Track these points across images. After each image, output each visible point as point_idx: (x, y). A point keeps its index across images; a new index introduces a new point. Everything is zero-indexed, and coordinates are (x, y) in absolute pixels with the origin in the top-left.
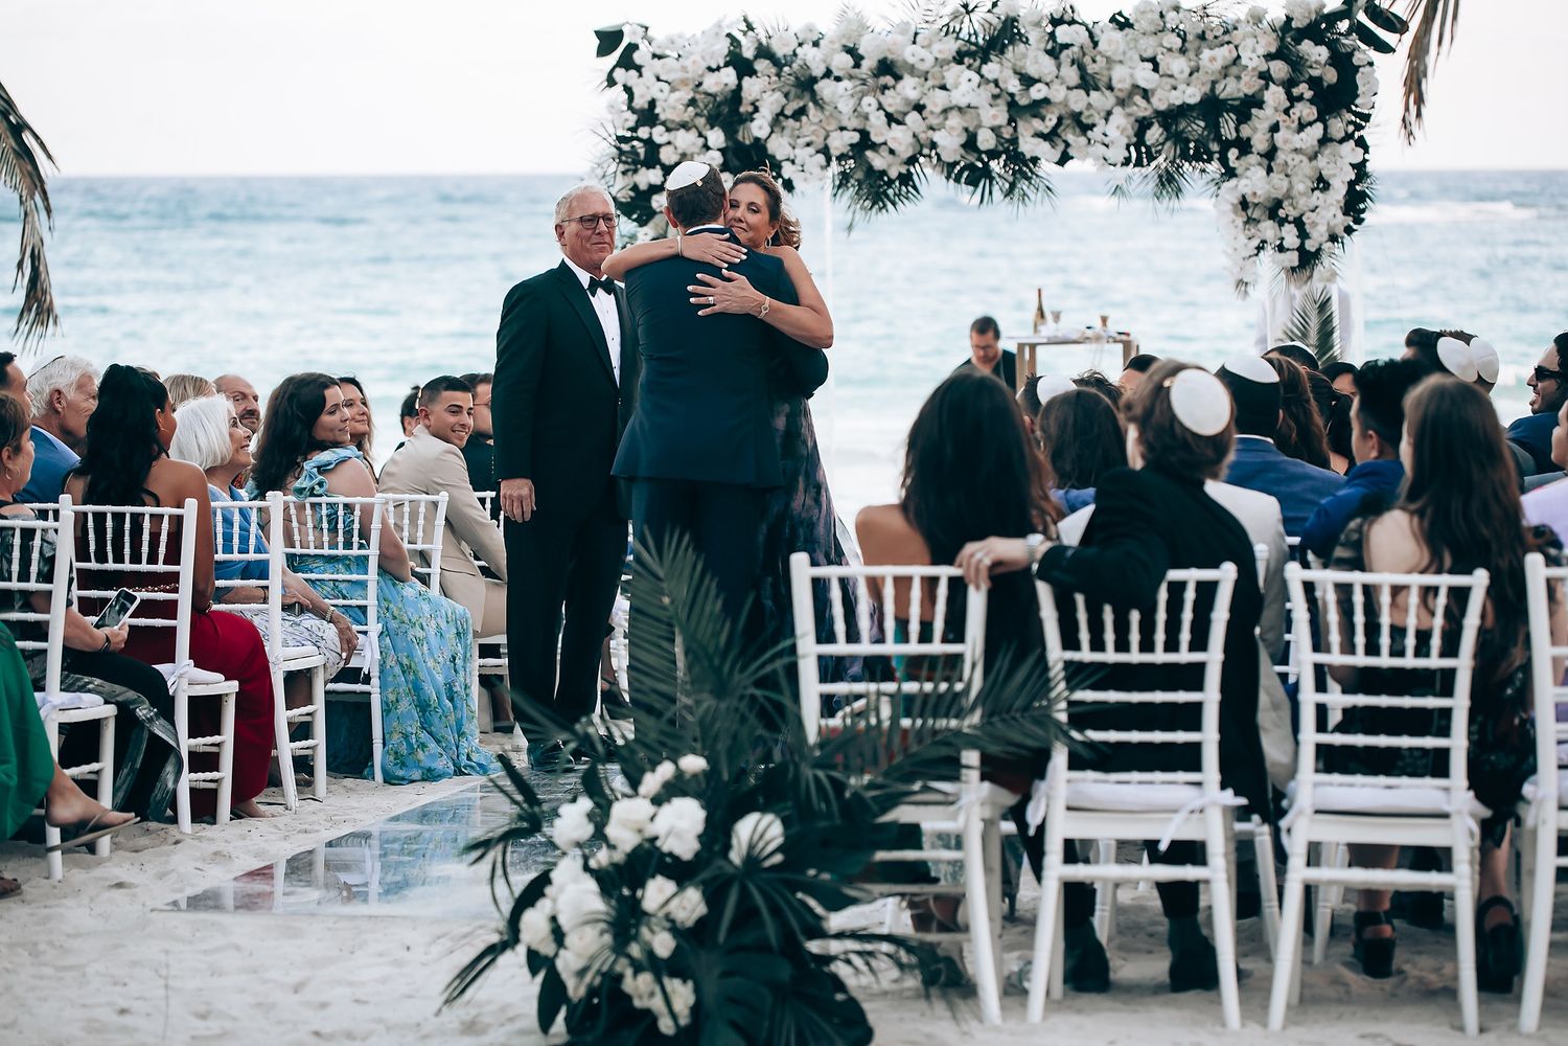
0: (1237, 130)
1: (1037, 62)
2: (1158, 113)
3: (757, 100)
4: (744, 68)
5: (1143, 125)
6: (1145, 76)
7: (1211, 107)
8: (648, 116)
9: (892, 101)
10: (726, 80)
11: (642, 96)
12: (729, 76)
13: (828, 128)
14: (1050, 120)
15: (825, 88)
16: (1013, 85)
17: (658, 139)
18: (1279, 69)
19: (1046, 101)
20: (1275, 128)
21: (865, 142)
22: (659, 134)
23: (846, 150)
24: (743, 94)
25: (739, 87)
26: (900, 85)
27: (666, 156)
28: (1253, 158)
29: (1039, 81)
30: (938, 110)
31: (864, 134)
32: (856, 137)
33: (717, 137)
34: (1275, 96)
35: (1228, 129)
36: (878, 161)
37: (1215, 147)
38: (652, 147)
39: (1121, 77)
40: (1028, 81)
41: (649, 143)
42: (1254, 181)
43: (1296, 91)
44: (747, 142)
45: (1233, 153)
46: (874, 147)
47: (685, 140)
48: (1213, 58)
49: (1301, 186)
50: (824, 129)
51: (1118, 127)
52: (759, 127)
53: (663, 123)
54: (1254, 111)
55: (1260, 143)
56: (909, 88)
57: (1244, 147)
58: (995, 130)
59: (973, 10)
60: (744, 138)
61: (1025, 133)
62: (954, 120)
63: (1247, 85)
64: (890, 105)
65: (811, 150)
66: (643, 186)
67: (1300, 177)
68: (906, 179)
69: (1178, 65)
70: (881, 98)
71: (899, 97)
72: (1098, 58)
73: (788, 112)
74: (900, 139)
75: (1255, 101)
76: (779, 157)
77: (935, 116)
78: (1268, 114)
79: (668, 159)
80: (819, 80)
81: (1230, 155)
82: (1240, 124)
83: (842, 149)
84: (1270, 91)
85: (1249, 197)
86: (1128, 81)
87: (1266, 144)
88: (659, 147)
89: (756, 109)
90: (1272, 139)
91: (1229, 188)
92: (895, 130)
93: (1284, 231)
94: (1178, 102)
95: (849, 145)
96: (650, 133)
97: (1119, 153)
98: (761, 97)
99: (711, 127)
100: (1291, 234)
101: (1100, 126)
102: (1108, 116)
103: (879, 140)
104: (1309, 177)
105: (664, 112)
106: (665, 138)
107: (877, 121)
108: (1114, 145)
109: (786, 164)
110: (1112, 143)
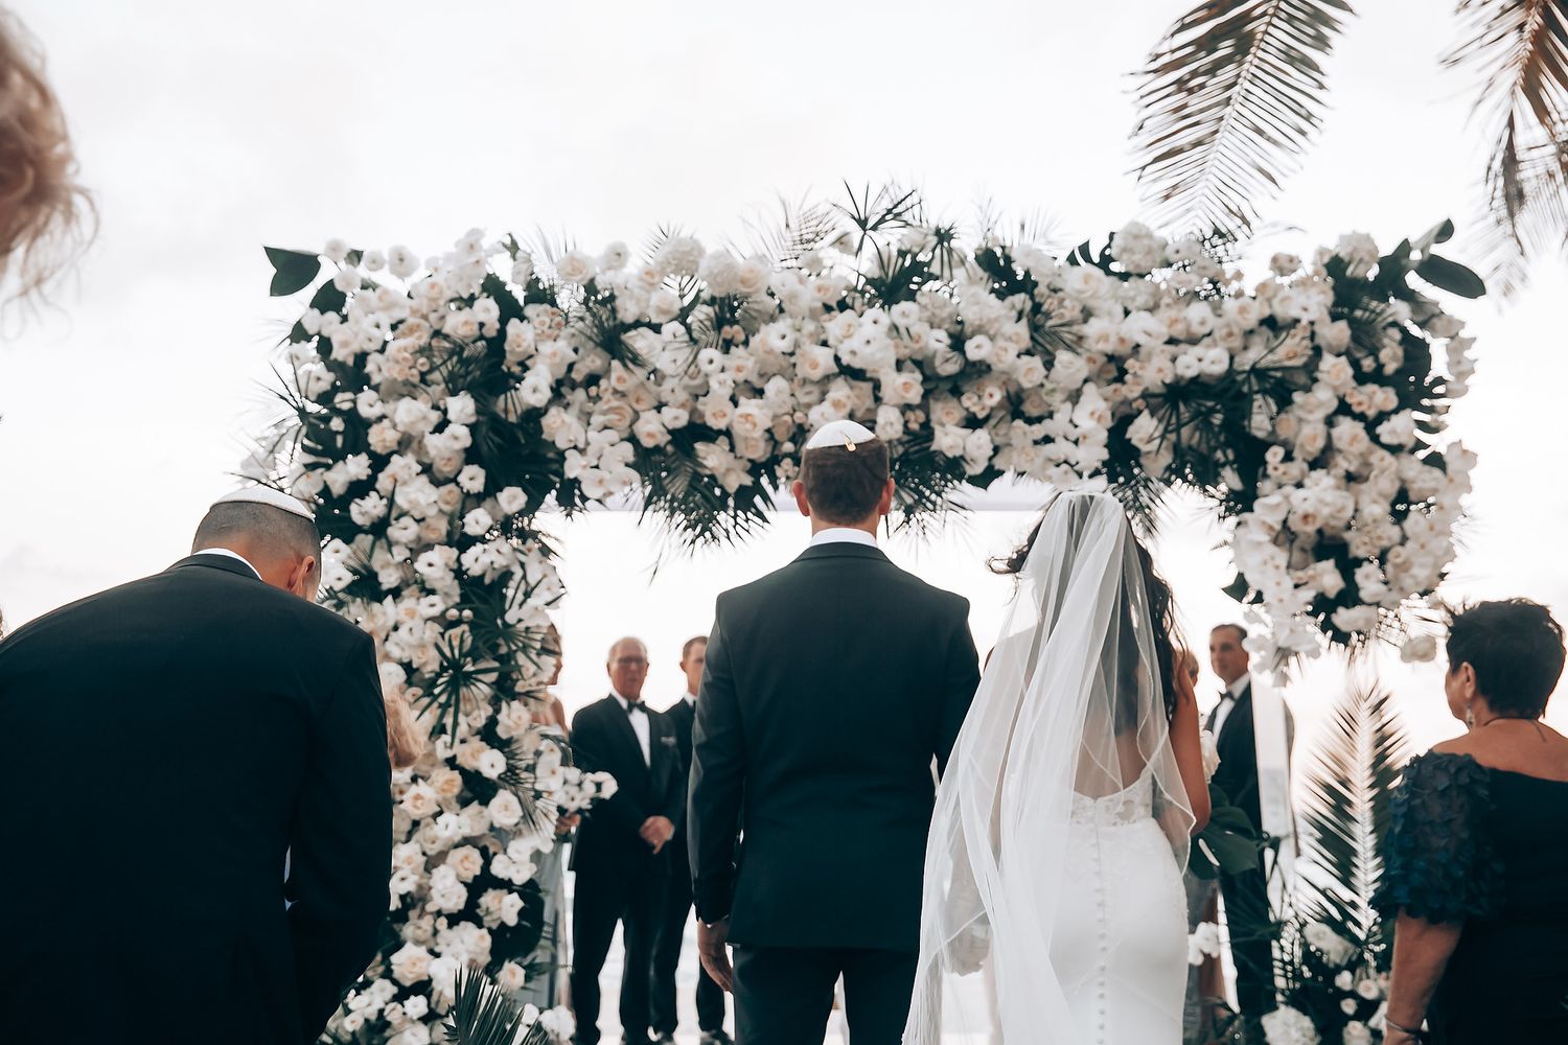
0: (1273, 423)
3: (531, 357)
4: (509, 308)
5: (1128, 412)
6: (1143, 327)
8: (354, 375)
10: (482, 317)
11: (345, 344)
12: (487, 310)
13: (637, 407)
14: (991, 396)
15: (640, 341)
16: (936, 341)
17: (365, 411)
18: (1340, 331)
19: (986, 365)
20: (1330, 422)
22: (367, 404)
23: (663, 439)
24: (507, 347)
25: (502, 332)
26: (754, 341)
27: (379, 438)
28: (1296, 468)
29: (978, 332)
31: (696, 415)
32: (680, 418)
33: (462, 407)
34: (1334, 370)
35: (1260, 422)
36: (712, 457)
38: (358, 428)
39: (1102, 333)
40: (960, 333)
41: (352, 416)
43: (1365, 366)
44: (512, 418)
45: (1274, 455)
46: (709, 435)
47: (411, 413)
49: (1376, 509)
50: (631, 407)
51: (1092, 414)
52: (534, 389)
53: (376, 388)
54: (1298, 397)
55: (1311, 441)
56: (773, 337)
58: (906, 408)
59: (874, 228)
60: (506, 411)
61: (945, 419)
62: (840, 390)
64: (739, 369)
65: (613, 435)
66: (338, 489)
67: (1374, 495)
68: (745, 496)
71: (753, 359)
72: (1067, 303)
73: (577, 376)
74: (753, 419)
75: (1302, 379)
76: (561, 444)
77: (808, 388)
78: (1322, 398)
79: (380, 444)
80: (627, 328)
81: (1269, 456)
82: (1278, 413)
83: (659, 436)
84: (1328, 362)
85: (1295, 524)
86: (1113, 339)
87: (1320, 443)
88: (367, 424)
89: (526, 368)
90: (1329, 437)
91: (1270, 506)
92: (748, 405)
93: (1360, 575)
94: (1190, 373)
95: (670, 432)
96: (354, 402)
97: (1095, 453)
98: (537, 350)
99: (454, 393)
100: (1373, 579)
101: (1063, 413)
102: (1075, 397)
103: (718, 424)
104: (1385, 497)
105: (380, 370)
106: (378, 410)
107: (721, 388)
108: (1087, 441)
109: (571, 456)
110: (1085, 437)
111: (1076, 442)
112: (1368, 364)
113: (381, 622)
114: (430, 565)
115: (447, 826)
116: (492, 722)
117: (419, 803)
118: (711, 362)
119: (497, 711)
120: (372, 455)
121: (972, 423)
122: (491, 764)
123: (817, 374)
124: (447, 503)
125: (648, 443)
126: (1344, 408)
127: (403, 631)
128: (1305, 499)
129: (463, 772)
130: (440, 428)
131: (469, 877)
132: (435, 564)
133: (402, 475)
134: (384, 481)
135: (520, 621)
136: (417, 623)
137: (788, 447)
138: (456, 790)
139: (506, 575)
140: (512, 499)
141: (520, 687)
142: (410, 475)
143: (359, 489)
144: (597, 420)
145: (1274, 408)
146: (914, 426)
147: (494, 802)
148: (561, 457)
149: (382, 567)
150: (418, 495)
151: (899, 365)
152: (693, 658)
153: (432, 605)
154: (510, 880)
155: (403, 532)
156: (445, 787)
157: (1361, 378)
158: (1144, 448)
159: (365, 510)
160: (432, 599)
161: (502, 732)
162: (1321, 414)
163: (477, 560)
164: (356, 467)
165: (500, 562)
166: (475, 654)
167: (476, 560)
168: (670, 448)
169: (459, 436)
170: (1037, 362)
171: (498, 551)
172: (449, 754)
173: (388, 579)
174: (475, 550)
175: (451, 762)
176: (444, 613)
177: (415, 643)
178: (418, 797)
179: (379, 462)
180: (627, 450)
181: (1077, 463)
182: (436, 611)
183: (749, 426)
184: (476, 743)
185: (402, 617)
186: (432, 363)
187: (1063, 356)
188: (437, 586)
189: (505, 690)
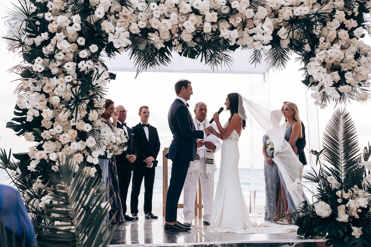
3: (97, 5)
13: (130, 22)
14: (238, 20)
16: (222, 2)
17: (47, 18)
21: (148, 29)
22: (48, 16)
26: (167, 2)
27: (52, 27)
28: (328, 44)
32: (144, 25)
33: (77, 18)
36: (153, 37)
38: (45, 24)
39: (272, 1)
41: (43, 20)
44: (92, 23)
45: (322, 40)
46: (153, 30)
47: (62, 20)
49: (350, 56)
51: (268, 26)
52: (99, 13)
53: (51, 11)
58: (212, 24)
60: (90, 20)
61: (223, 27)
62: (193, 17)
64: (162, 10)
65: (123, 29)
66: (38, 43)
67: (350, 53)
68: (162, 52)
71: (166, 7)
73: (112, 11)
74: (166, 25)
76: (107, 31)
77: (183, 17)
78: (336, 23)
79: (52, 29)
81: (320, 40)
82: (323, 27)
83: (137, 30)
84: (338, 12)
85: (327, 61)
86: (275, 4)
87: (335, 36)
88: (48, 23)
89: (96, 8)
90: (337, 35)
91: (320, 55)
92: (164, 21)
93: (346, 76)
94: (297, 15)
95: (140, 29)
96: (44, 16)
97: (269, 38)
98: (99, 2)
99: (74, 14)
100: (350, 76)
101: (259, 26)
102: (263, 21)
103: (155, 27)
104: (353, 53)
105: (52, 7)
106: (52, 18)
107: (157, 14)
108: (266, 34)
109: (110, 35)
110: (266, 33)
111: (263, 34)
112: (350, 13)
113: (53, 84)
114: (68, 67)
115: (74, 146)
116: (87, 116)
117: (65, 139)
118: (154, 7)
119: (89, 112)
120: (49, 33)
121: (232, 28)
122: (87, 128)
123: (186, 12)
124: (73, 49)
125: (134, 32)
126: (342, 26)
127: (60, 87)
128: (332, 52)
129: (78, 131)
130: (71, 25)
131: (79, 162)
132: (70, 67)
133: (59, 39)
134: (53, 41)
135: (97, 84)
136: (64, 85)
137: (176, 35)
138: (76, 136)
139: (92, 72)
140: (94, 48)
141: (96, 106)
142: (62, 39)
143: (45, 43)
144: (118, 24)
145: (322, 26)
146: (214, 30)
147: (88, 140)
148: (107, 35)
149: (52, 68)
150: (64, 45)
151: (211, 10)
152: (142, 112)
153: (69, 79)
154: (92, 163)
155: (59, 56)
156: (72, 135)
157: (348, 17)
158: (282, 38)
159: (47, 50)
160: (68, 77)
161: (90, 119)
162: (335, 28)
164: (45, 36)
165: (90, 67)
166: (82, 94)
167: (83, 65)
168: (140, 35)
169: (77, 26)
170: (252, 10)
171: (89, 64)
172: (74, 124)
173: (55, 71)
174: (82, 62)
175: (74, 127)
176: (72, 82)
177: (63, 91)
178: (64, 137)
179: (52, 35)
180: (128, 34)
181: (263, 41)
182: (70, 81)
183: (165, 27)
184: (82, 122)
185: (59, 83)
186: (68, 4)
187: (260, 8)
188: (70, 73)
189: (91, 106)
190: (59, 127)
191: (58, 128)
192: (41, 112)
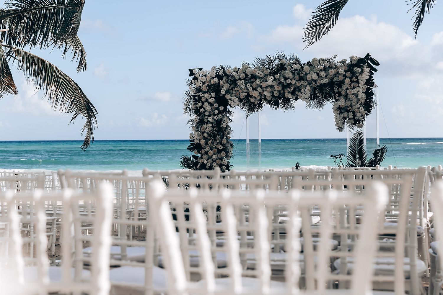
0: (338, 90)
1: (289, 74)
2: (318, 86)
3: (223, 85)
4: (220, 78)
5: (314, 89)
6: (315, 76)
7: (331, 84)
8: (199, 90)
9: (254, 85)
10: (215, 81)
11: (197, 86)
12: (216, 80)
13: (240, 92)
14: (292, 89)
15: (239, 82)
16: (282, 80)
17: (201, 96)
18: (349, 74)
19: (290, 84)
20: (347, 89)
21: (248, 96)
22: (201, 94)
24: (220, 84)
25: (219, 82)
26: (256, 81)
27: (203, 99)
28: (342, 97)
29: (289, 78)
30: (265, 87)
31: (248, 93)
32: (246, 94)
33: (213, 94)
34: (347, 81)
35: (336, 90)
36: (252, 100)
37: (333, 95)
39: (309, 77)
40: (286, 79)
41: (199, 97)
42: (342, 102)
43: (352, 80)
45: (337, 96)
47: (207, 96)
48: (332, 72)
49: (354, 103)
51: (308, 89)
52: (223, 92)
53: (202, 92)
54: (342, 85)
55: (343, 93)
56: (258, 82)
57: (340, 94)
58: (279, 91)
59: (273, 62)
60: (219, 94)
61: (286, 92)
63: (341, 78)
65: (236, 97)
67: (354, 101)
69: (323, 74)
70: (252, 84)
72: (303, 73)
73: (230, 88)
74: (256, 94)
75: (342, 82)
78: (346, 86)
79: (203, 101)
80: (237, 80)
83: (243, 97)
85: (341, 106)
87: (345, 93)
88: (201, 98)
89: (222, 88)
90: (347, 92)
92: (255, 92)
94: (323, 83)
95: (245, 96)
96: (199, 94)
99: (212, 92)
102: (306, 87)
103: (251, 95)
105: (202, 89)
107: (250, 90)
109: (229, 100)
110: (307, 93)
111: (305, 94)
113: (204, 127)
118: (249, 86)
119: (222, 140)
122: (220, 147)
124: (212, 109)
125: (241, 98)
129: (217, 149)
130: (211, 98)
131: (219, 164)
132: (211, 119)
133: (206, 105)
134: (204, 106)
136: (209, 127)
138: (216, 151)
139: (221, 119)
140: (222, 108)
143: (201, 107)
144: (233, 95)
145: (338, 88)
146: (282, 93)
147: (222, 153)
150: (208, 108)
154: (224, 164)
155: (207, 114)
158: (317, 95)
159: (202, 110)
161: (222, 143)
162: (345, 88)
163: (216, 118)
164: (200, 104)
165: (220, 118)
168: (245, 98)
169: (213, 99)
170: (300, 82)
171: (220, 116)
173: (206, 121)
174: (216, 116)
177: (209, 130)
178: (210, 153)
179: (203, 103)
180: (238, 99)
184: (219, 144)
185: (207, 126)
186: (209, 88)
188: (211, 122)
189: (222, 137)
190: (208, 147)
191: (208, 149)
192: (200, 140)
